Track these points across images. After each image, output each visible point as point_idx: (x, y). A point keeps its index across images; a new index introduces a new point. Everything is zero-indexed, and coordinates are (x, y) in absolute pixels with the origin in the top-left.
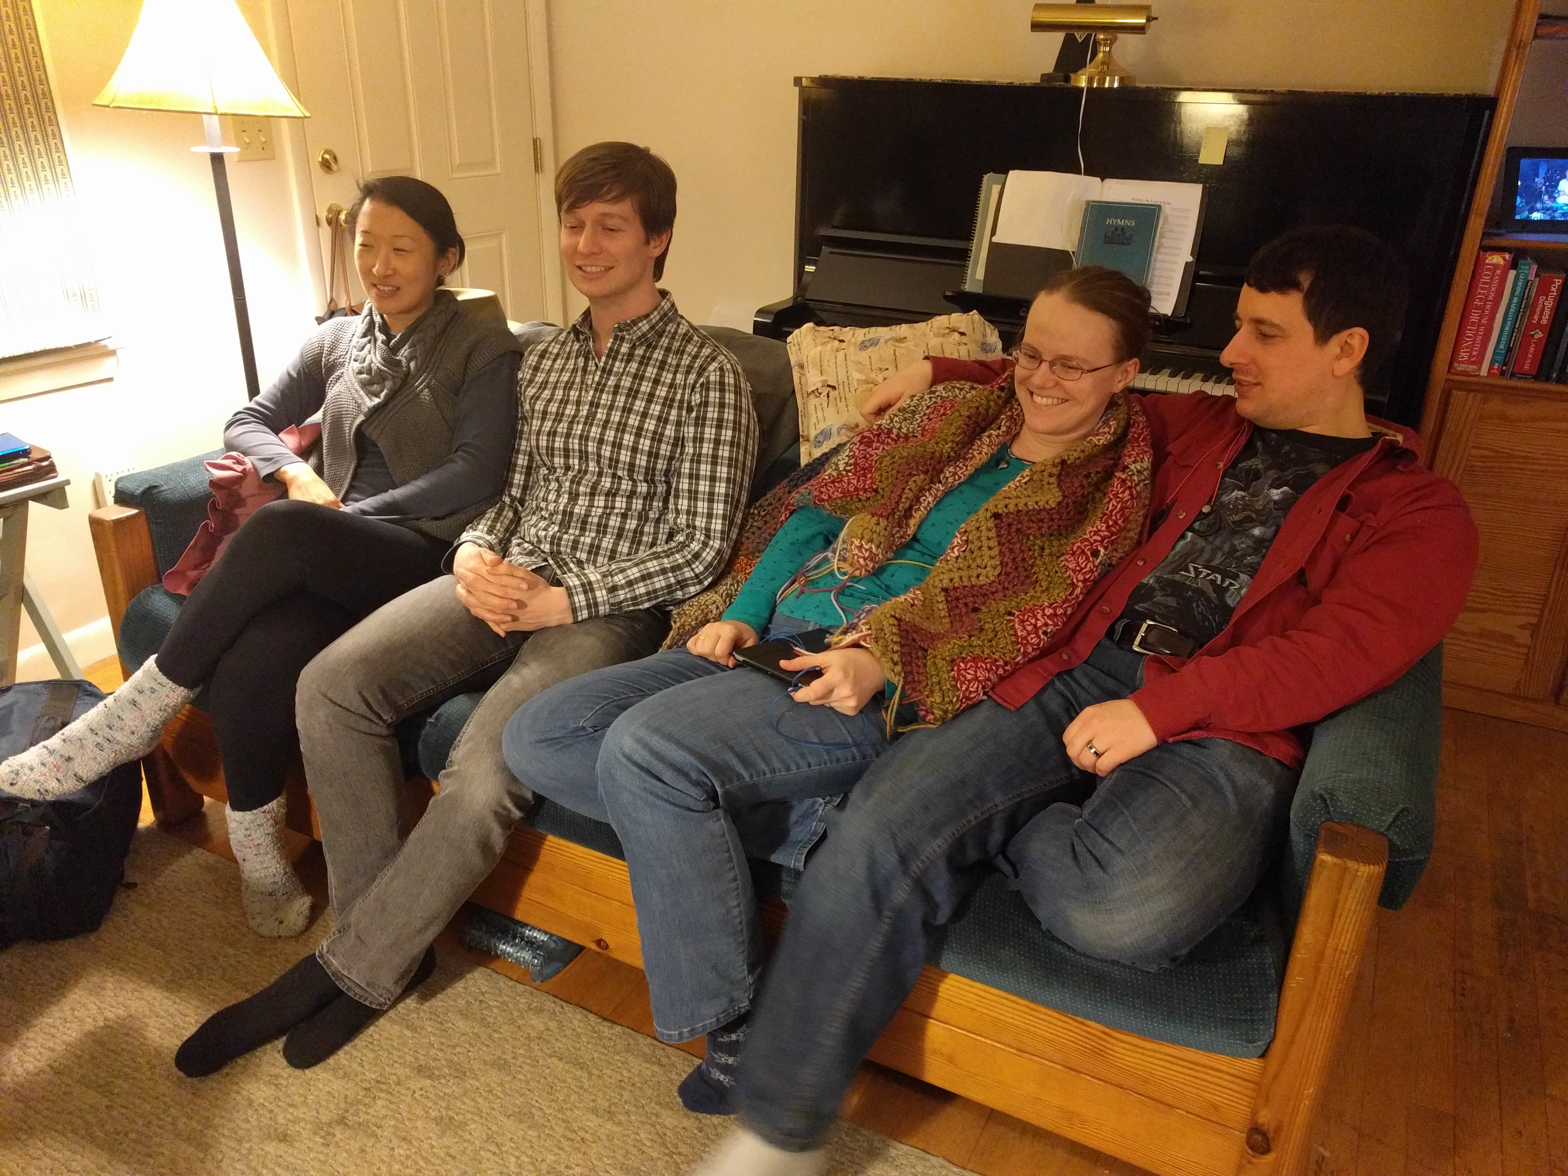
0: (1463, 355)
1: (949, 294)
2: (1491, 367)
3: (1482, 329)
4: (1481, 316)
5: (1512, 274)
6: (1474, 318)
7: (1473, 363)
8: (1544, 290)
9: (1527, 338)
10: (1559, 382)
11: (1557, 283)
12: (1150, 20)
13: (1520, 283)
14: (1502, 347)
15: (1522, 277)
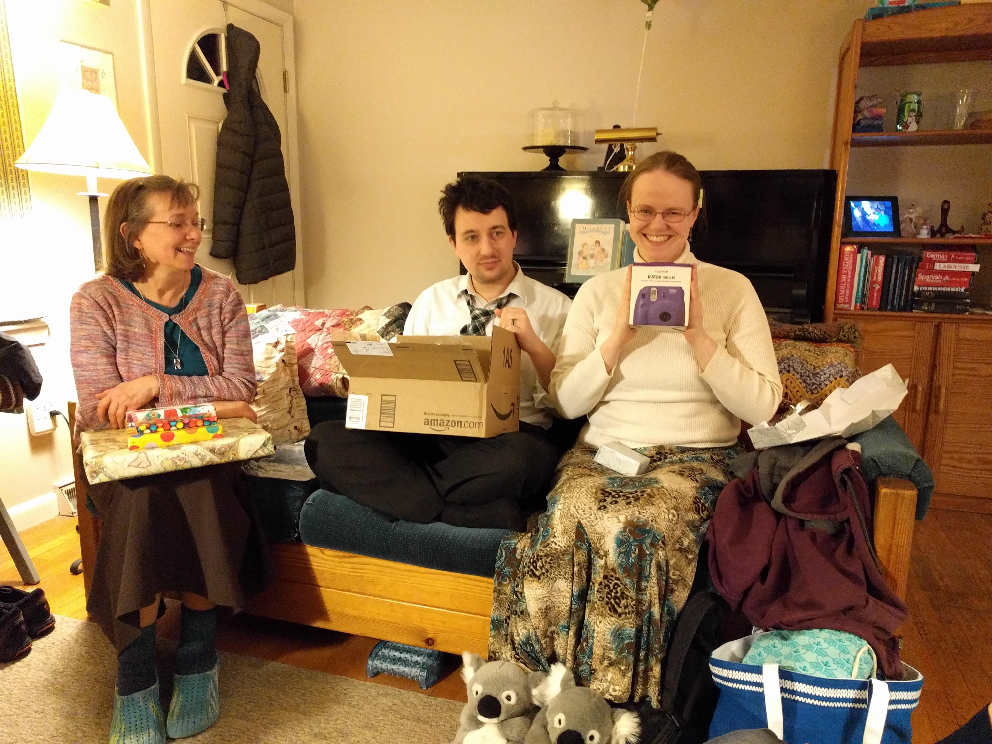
0: (841, 299)
2: (856, 305)
3: (848, 285)
4: (847, 279)
5: (859, 256)
6: (844, 279)
7: (846, 303)
8: (877, 264)
9: (872, 289)
10: (892, 310)
11: (882, 259)
12: (658, 134)
13: (864, 260)
14: (860, 294)
15: (864, 257)
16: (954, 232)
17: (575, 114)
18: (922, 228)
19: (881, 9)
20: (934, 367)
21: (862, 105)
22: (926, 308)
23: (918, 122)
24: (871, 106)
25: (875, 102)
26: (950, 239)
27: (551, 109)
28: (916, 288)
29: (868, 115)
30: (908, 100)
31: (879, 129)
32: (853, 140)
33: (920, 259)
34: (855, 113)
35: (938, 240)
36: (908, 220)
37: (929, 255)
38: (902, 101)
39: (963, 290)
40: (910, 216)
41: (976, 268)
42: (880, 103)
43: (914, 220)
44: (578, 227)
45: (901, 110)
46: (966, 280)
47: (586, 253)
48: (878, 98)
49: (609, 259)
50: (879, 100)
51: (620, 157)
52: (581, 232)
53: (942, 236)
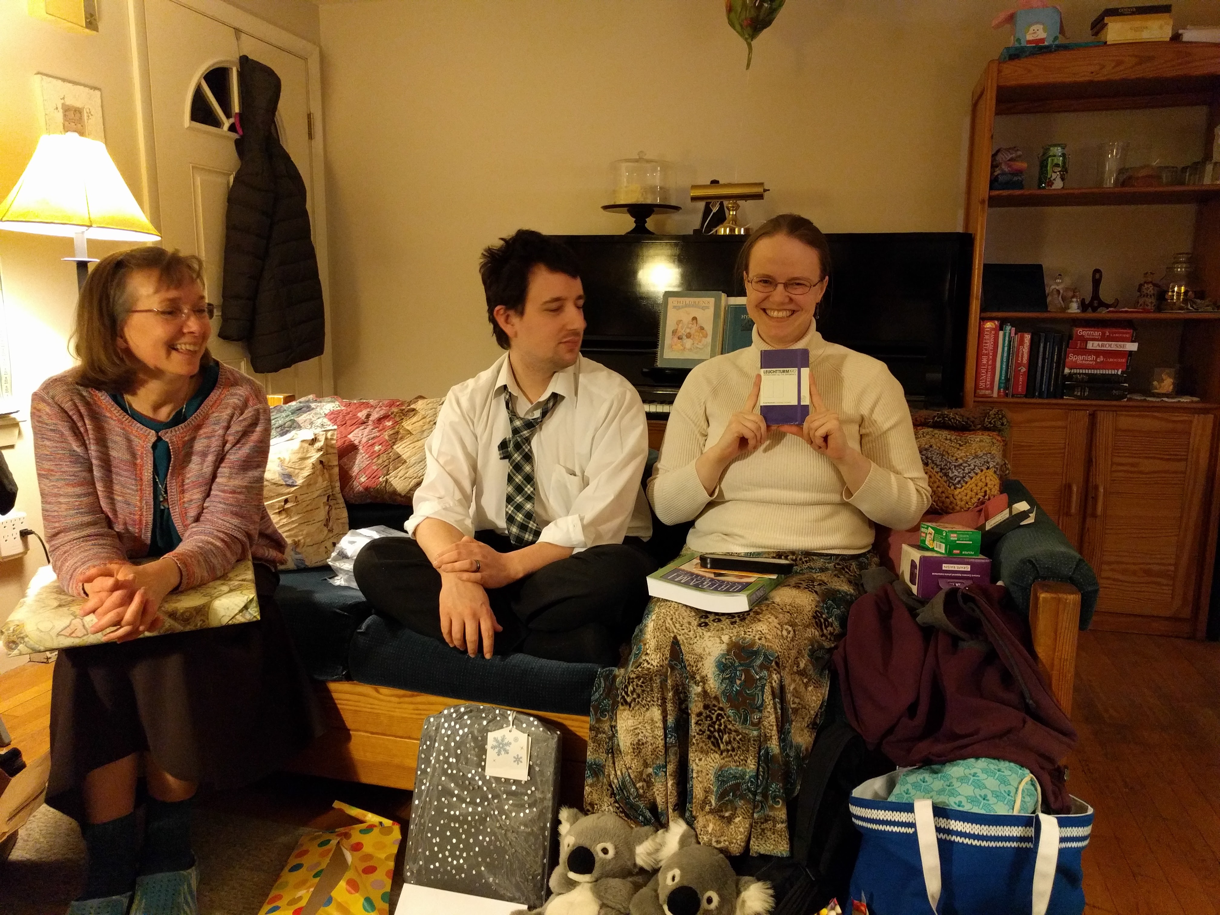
0: (982, 384)
1: (645, 370)
2: (999, 391)
3: (990, 367)
4: (988, 360)
5: (1001, 333)
6: (984, 361)
7: (987, 389)
8: (1021, 342)
9: (1017, 372)
10: (1041, 396)
11: (1027, 337)
12: (765, 191)
13: (1007, 339)
14: (1003, 378)
15: (1007, 335)
16: (1107, 306)
17: (665, 166)
18: (1071, 302)
19: (1017, 49)
20: (1089, 462)
21: (999, 157)
22: (1079, 394)
23: (1063, 179)
24: (1009, 160)
25: (1014, 155)
26: (1103, 313)
27: (637, 161)
28: (1067, 371)
29: (1006, 170)
30: (1051, 154)
31: (1019, 185)
32: (990, 198)
33: (1070, 337)
34: (992, 167)
35: (1090, 315)
36: (1055, 293)
37: (1081, 332)
38: (1044, 154)
39: (1119, 373)
40: (1057, 288)
41: (1133, 347)
42: (1020, 156)
43: (1061, 292)
44: (671, 300)
45: (1043, 166)
46: (1124, 360)
47: (682, 332)
48: (1018, 150)
49: (709, 339)
50: (1019, 153)
51: (720, 218)
52: (674, 307)
53: (1094, 310)
